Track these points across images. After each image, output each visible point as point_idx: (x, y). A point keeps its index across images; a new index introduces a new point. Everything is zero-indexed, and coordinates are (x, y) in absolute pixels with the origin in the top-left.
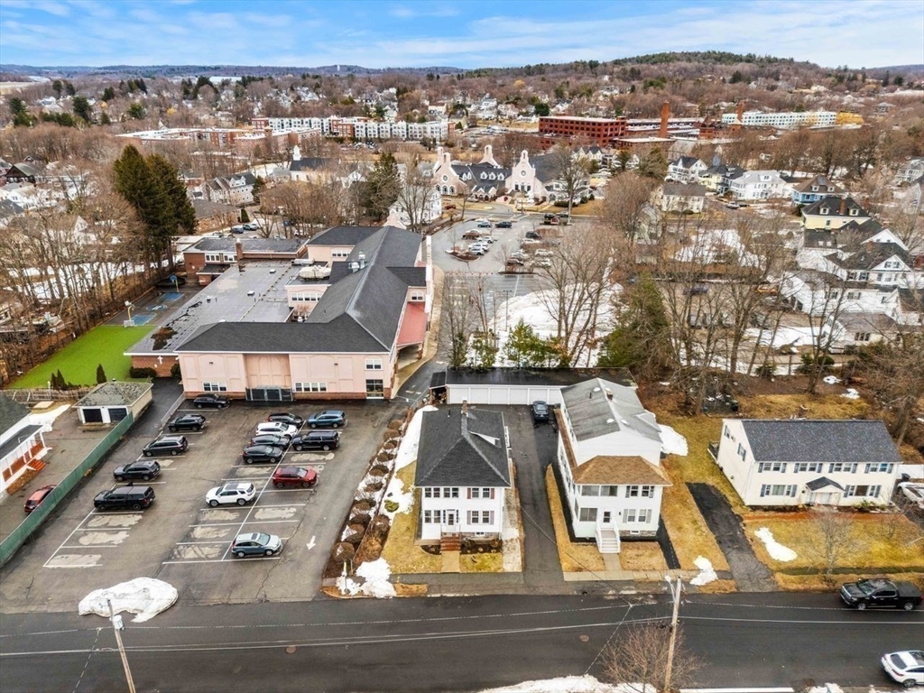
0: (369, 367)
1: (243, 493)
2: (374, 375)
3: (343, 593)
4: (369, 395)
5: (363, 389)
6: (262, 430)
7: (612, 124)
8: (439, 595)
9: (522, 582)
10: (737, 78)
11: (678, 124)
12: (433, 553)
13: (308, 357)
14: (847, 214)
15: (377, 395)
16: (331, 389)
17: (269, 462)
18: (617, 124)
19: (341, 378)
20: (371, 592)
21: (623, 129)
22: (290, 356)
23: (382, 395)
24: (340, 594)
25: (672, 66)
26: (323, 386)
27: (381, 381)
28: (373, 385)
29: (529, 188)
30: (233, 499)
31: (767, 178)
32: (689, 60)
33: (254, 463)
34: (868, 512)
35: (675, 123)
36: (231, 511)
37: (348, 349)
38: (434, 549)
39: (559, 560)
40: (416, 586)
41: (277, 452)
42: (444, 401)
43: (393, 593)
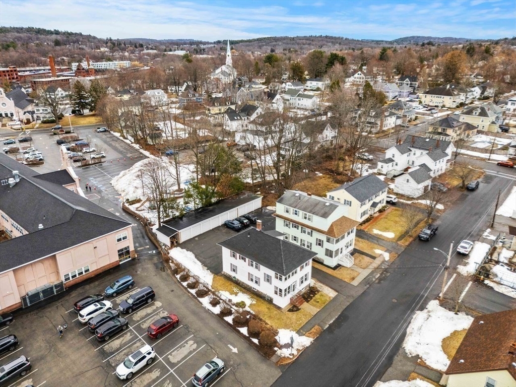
0: (119, 240)
1: (149, 353)
2: (122, 245)
3: (291, 357)
4: (120, 261)
5: (116, 258)
6: (88, 315)
7: (8, 71)
8: (328, 326)
9: (345, 297)
10: (57, 43)
11: (44, 70)
12: (296, 311)
13: (72, 251)
14: (226, 105)
15: (126, 259)
16: (93, 268)
17: (122, 330)
18: (11, 71)
19: (100, 256)
20: (303, 346)
21: (16, 74)
22: (57, 256)
23: (129, 257)
24: (291, 359)
25: (9, 35)
26: (86, 269)
27: (128, 247)
28: (123, 253)
29: (12, 115)
30: (144, 362)
31: (159, 93)
32: (18, 32)
33: (110, 338)
34: (384, 210)
35: (42, 70)
36: (150, 371)
37: (102, 233)
38: (294, 308)
39: (341, 280)
40: (313, 329)
41: (122, 320)
42: (177, 242)
43: (312, 339)
